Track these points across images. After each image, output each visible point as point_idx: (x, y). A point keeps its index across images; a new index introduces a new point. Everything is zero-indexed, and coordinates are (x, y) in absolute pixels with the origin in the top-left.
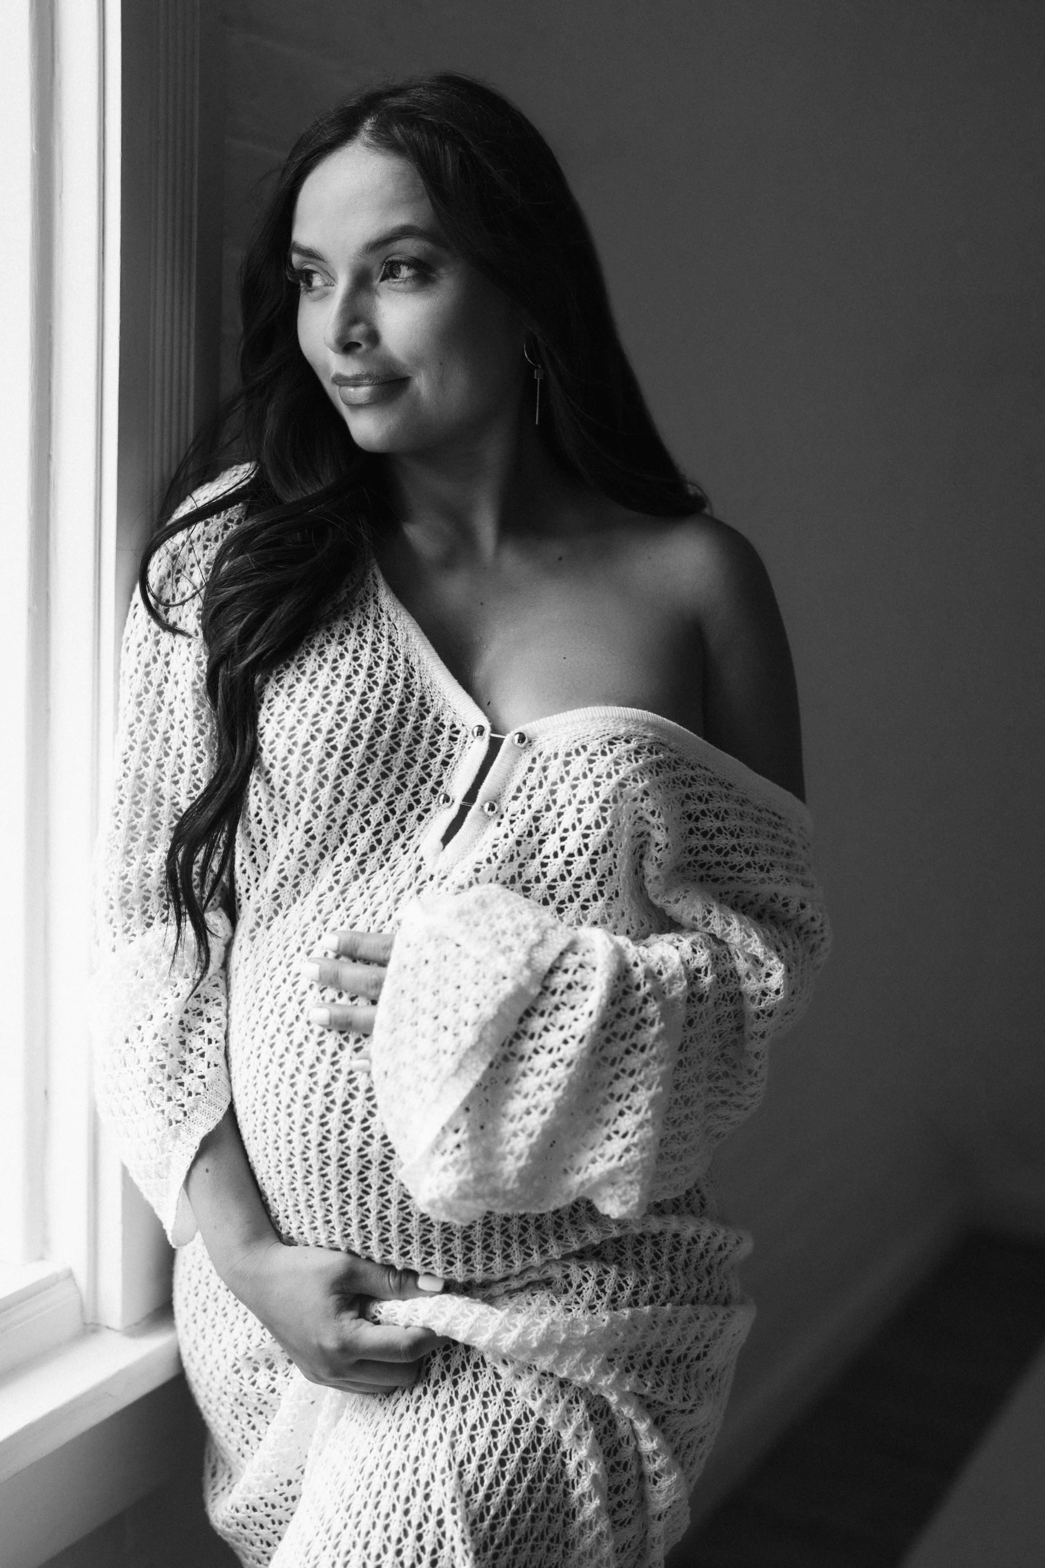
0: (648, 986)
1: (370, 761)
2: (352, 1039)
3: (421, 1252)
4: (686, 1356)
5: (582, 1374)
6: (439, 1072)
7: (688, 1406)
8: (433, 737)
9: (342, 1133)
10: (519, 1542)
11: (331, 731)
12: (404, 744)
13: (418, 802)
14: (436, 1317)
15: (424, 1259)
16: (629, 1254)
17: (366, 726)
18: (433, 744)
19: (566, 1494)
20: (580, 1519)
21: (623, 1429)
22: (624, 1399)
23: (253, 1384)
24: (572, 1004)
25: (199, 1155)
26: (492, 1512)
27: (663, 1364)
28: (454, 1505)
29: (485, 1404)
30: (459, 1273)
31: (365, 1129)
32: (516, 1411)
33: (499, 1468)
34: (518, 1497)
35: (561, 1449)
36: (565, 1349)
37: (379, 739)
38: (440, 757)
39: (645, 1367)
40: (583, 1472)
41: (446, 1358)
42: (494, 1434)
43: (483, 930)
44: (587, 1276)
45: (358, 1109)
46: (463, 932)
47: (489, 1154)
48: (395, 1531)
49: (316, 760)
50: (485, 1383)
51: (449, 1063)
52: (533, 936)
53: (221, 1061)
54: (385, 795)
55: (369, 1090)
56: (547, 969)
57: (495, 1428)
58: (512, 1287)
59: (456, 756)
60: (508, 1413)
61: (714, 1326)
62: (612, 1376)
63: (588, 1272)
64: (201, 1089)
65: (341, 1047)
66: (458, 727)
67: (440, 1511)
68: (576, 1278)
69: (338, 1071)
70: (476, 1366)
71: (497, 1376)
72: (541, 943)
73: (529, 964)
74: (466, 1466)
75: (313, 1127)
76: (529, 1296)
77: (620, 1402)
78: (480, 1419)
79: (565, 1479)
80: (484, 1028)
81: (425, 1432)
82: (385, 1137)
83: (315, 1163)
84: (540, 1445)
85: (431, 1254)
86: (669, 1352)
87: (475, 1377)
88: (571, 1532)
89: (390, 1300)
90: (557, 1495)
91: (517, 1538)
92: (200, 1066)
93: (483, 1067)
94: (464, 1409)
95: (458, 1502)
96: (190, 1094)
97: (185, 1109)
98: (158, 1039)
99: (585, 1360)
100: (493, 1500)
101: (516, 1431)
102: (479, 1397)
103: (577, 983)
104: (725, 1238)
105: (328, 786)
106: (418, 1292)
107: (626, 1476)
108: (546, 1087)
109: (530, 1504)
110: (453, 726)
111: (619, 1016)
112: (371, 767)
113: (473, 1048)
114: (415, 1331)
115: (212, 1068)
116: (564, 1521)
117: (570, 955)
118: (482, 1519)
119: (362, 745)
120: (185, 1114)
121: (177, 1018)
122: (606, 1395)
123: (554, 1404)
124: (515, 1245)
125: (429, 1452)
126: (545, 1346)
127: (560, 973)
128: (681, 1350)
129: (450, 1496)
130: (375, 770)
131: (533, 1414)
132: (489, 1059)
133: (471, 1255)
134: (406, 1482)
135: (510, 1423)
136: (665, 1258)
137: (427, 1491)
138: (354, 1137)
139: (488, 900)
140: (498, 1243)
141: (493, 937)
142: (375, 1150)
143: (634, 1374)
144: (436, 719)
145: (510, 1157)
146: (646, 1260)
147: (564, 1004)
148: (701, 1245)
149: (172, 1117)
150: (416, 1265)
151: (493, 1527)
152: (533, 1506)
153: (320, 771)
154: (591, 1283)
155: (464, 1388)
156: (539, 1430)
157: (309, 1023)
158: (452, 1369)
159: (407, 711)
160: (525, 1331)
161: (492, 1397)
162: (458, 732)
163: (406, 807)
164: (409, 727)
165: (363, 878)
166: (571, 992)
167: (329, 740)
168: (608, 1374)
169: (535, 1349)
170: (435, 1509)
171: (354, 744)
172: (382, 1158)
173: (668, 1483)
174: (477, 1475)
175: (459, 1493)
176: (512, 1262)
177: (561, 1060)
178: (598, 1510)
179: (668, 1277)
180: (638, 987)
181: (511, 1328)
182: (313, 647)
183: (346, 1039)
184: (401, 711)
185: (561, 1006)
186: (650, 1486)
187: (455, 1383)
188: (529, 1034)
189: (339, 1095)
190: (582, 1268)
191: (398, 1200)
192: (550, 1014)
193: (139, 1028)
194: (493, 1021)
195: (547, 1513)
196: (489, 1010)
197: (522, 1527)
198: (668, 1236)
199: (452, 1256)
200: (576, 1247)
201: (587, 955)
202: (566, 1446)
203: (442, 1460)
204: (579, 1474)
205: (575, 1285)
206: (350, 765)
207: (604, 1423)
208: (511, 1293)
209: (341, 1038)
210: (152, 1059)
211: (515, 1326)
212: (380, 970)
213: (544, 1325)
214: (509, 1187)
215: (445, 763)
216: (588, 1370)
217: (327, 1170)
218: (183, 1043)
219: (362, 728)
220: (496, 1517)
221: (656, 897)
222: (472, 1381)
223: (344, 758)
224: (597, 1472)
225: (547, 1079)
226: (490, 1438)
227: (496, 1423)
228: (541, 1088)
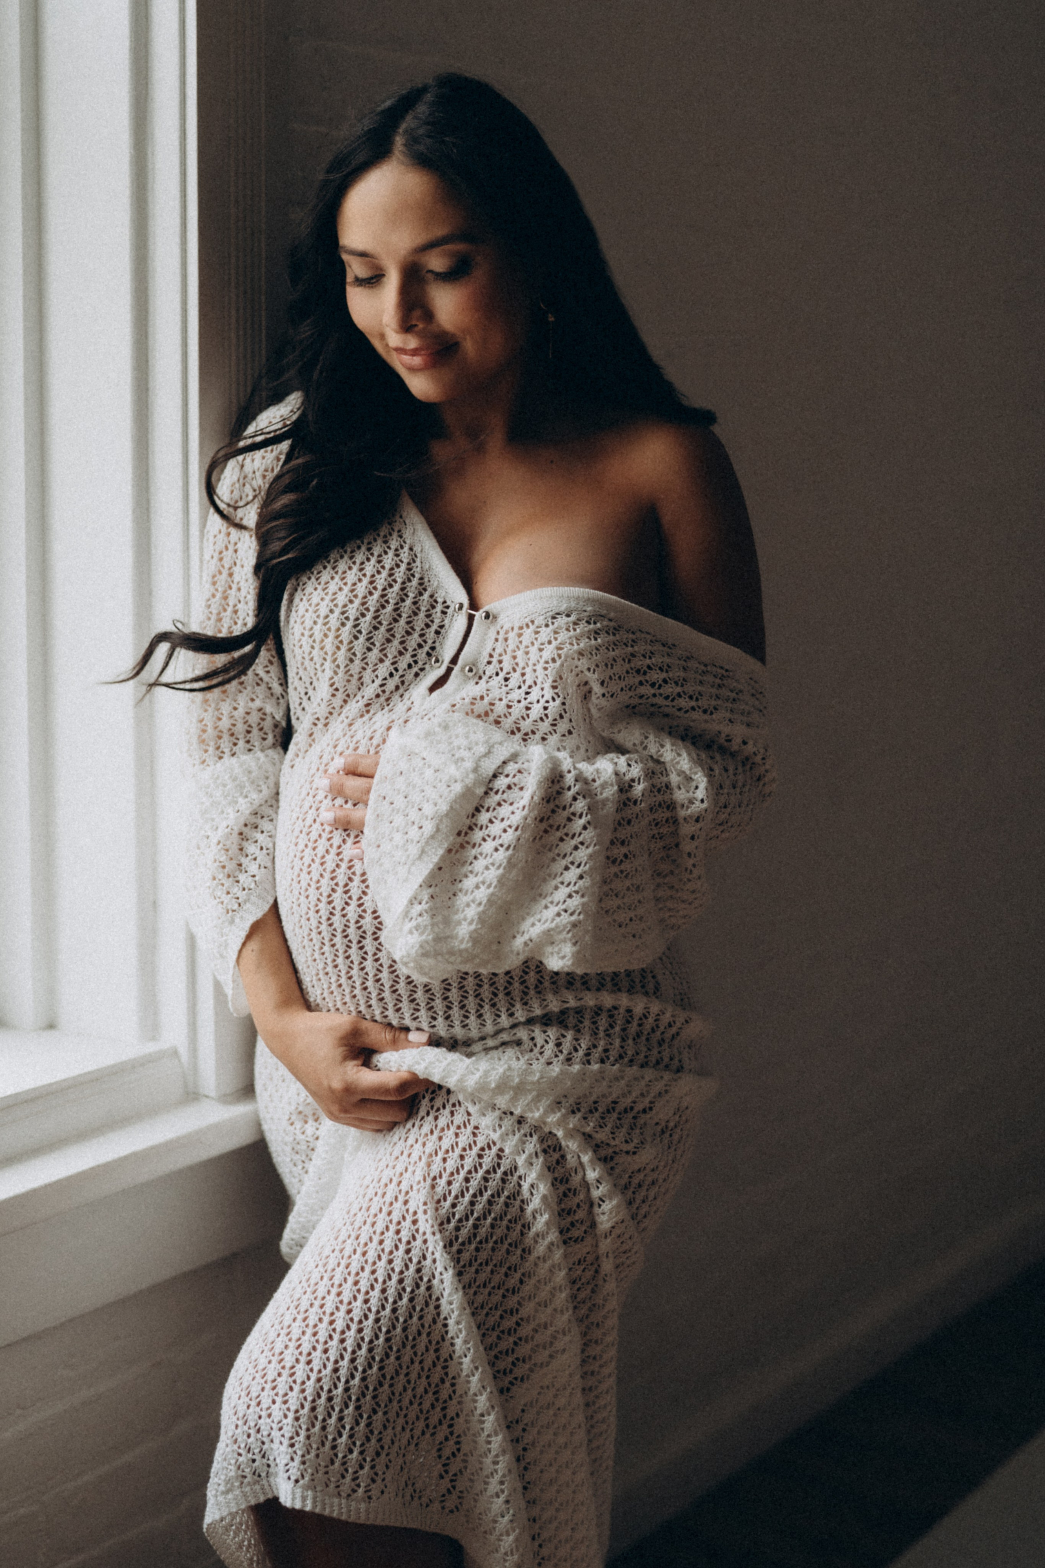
0: (577, 787)
1: (376, 628)
2: (352, 836)
3: (410, 1009)
4: (632, 1108)
5: (532, 1112)
6: (408, 856)
7: (630, 1147)
8: (428, 610)
9: (343, 909)
10: (481, 1242)
11: (345, 606)
12: (404, 615)
13: (416, 662)
14: (419, 1064)
15: (413, 1014)
16: (587, 1023)
17: (373, 601)
18: (428, 616)
19: (522, 1210)
20: (534, 1230)
21: (571, 1161)
22: (570, 1134)
23: (303, 1133)
24: (511, 801)
25: (249, 937)
26: (457, 1217)
27: (608, 1111)
28: (425, 1207)
29: (457, 1135)
30: (441, 1028)
31: (360, 906)
32: (481, 1141)
33: (464, 1184)
34: (479, 1207)
35: (518, 1174)
36: (519, 1090)
37: (384, 611)
38: (434, 627)
39: (591, 1112)
40: (534, 1192)
41: (432, 1100)
42: (462, 1157)
43: (443, 747)
44: (548, 1039)
45: (355, 889)
46: (426, 748)
47: (447, 921)
48: (380, 1227)
49: (333, 629)
50: (459, 1119)
51: (414, 850)
52: (481, 749)
53: (269, 864)
54: (390, 656)
55: (364, 874)
56: (491, 774)
57: (464, 1153)
58: (488, 1046)
59: (447, 626)
60: (475, 1142)
61: (659, 1086)
62: (559, 1115)
63: (548, 1036)
64: (253, 886)
65: (344, 841)
66: (449, 603)
67: (415, 1213)
68: (540, 1041)
69: (341, 860)
70: (454, 1105)
71: (469, 1114)
72: (488, 753)
73: (475, 770)
74: (438, 1180)
75: (322, 906)
76: (501, 1054)
77: (565, 1136)
78: (452, 1146)
79: (521, 1197)
80: (441, 820)
81: (409, 1155)
82: (375, 912)
83: (326, 935)
84: (499, 1168)
85: (418, 1010)
86: (615, 1102)
87: (452, 1113)
88: (527, 1240)
89: (387, 1051)
90: (514, 1209)
91: (478, 1239)
92: (253, 868)
93: (441, 852)
94: (440, 1138)
95: (429, 1205)
96: (244, 889)
97: (240, 900)
98: (221, 845)
99: (537, 1099)
100: (458, 1208)
101: (480, 1156)
102: (453, 1129)
103: (515, 785)
104: (673, 1016)
105: (344, 649)
106: (409, 1044)
107: (576, 1200)
108: (491, 867)
109: (490, 1214)
110: (445, 602)
111: (553, 811)
112: (376, 633)
113: (432, 837)
114: (404, 1075)
115: (262, 869)
116: (521, 1231)
117: (511, 763)
118: (449, 1221)
119: (369, 617)
120: (240, 905)
121: (236, 830)
122: (555, 1131)
123: (510, 1136)
124: (487, 1007)
125: (410, 1169)
126: (502, 1087)
127: (502, 777)
128: (626, 1102)
129: (422, 1201)
130: (380, 636)
131: (494, 1144)
132: (446, 845)
133: (451, 1012)
134: (392, 1189)
135: (475, 1150)
136: (617, 1029)
137: (407, 1198)
138: (352, 911)
139: (451, 724)
140: (472, 1004)
141: (450, 751)
142: (368, 922)
143: (579, 1115)
144: (432, 596)
145: (463, 922)
146: (601, 1028)
147: (505, 801)
148: (651, 1020)
149: (229, 907)
150: (408, 1022)
151: (457, 1229)
152: (493, 1215)
153: (337, 637)
154: (551, 1045)
155: (442, 1122)
156: (499, 1157)
157: (322, 825)
158: (435, 1108)
159: (408, 589)
160: (486, 1073)
161: (463, 1130)
162: (448, 607)
163: (406, 666)
164: (408, 602)
165: (367, 717)
166: (509, 792)
167: (343, 613)
168: (555, 1113)
169: (494, 1089)
170: (411, 1211)
171: (363, 615)
172: (374, 929)
173: (610, 1206)
174: (446, 1187)
175: (430, 1198)
176: (484, 1020)
177: (502, 846)
178: (547, 1223)
179: (617, 1042)
180: (569, 789)
181: (475, 1072)
182: (345, 552)
183: (348, 835)
184: (402, 589)
185: (503, 803)
186: (596, 1210)
187: (436, 1118)
188: (479, 826)
189: (341, 879)
190: (545, 1032)
191: (388, 965)
192: (494, 809)
193: (208, 837)
194: (447, 815)
195: (505, 1222)
196: (444, 807)
197: (483, 1231)
198: (622, 1010)
199: (435, 1012)
200: (538, 1012)
201: (526, 764)
202: (521, 1171)
203: (419, 1176)
204: (532, 1194)
205: (539, 1046)
206: (360, 632)
207: (556, 1156)
208: (487, 1050)
209: (344, 834)
210: (215, 861)
211: (478, 1070)
212: (369, 780)
213: (501, 1070)
214: (463, 946)
215: (437, 633)
216: (538, 1110)
217: (350, 952)
218: (241, 849)
219: (370, 603)
220: (460, 1220)
221: (603, 731)
222: (449, 1116)
223: (355, 626)
224: (545, 1192)
225: (491, 861)
226: (459, 1161)
227: (464, 1150)
228: (487, 868)
